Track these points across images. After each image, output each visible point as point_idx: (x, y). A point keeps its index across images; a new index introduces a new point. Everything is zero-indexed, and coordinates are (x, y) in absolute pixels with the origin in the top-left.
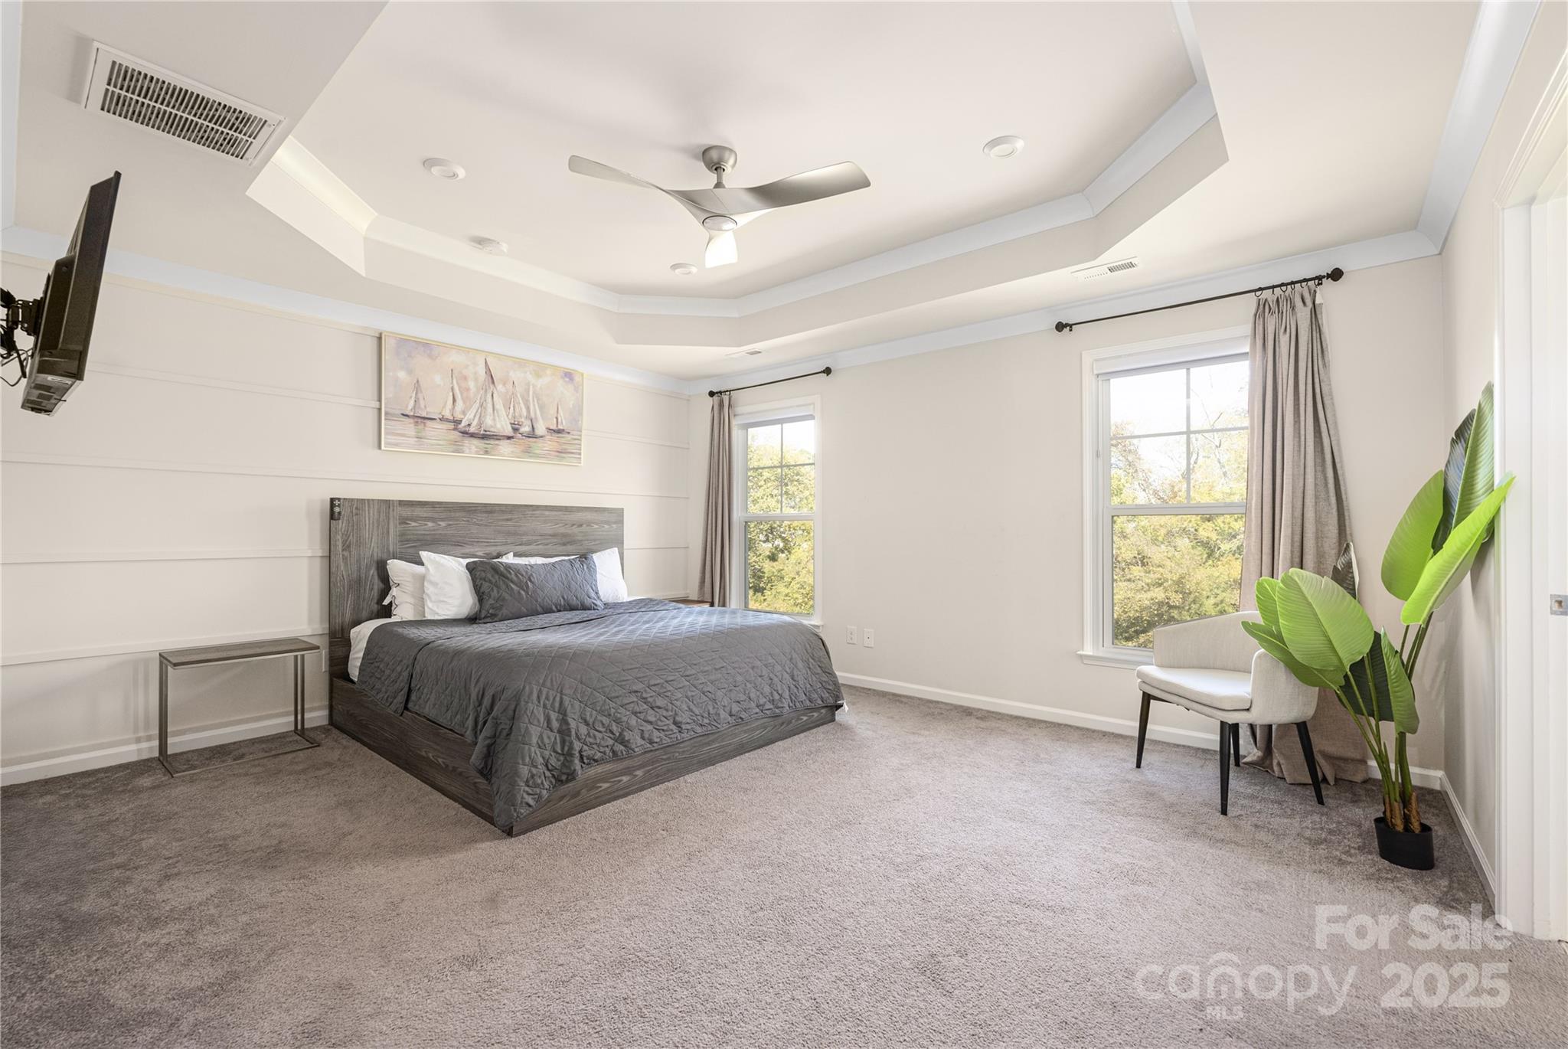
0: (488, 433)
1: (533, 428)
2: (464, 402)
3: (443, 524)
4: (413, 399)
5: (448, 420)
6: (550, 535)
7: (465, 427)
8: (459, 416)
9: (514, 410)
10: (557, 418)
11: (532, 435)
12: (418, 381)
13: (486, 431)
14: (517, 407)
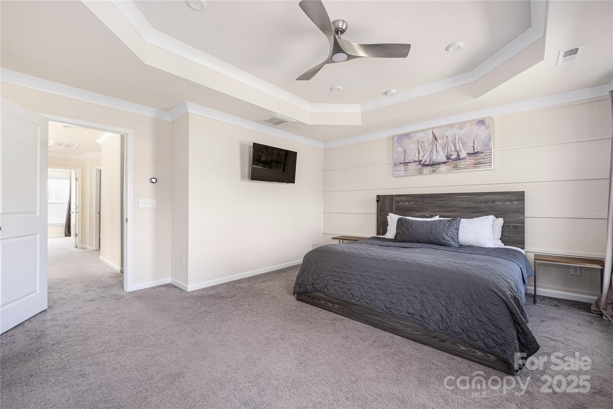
0: (434, 163)
1: (458, 155)
2: (423, 152)
3: (412, 203)
4: (403, 157)
5: (417, 161)
6: (466, 208)
7: (424, 162)
8: (421, 158)
9: (447, 149)
10: (474, 147)
11: (458, 158)
12: (405, 149)
13: (433, 162)
14: (449, 147)
